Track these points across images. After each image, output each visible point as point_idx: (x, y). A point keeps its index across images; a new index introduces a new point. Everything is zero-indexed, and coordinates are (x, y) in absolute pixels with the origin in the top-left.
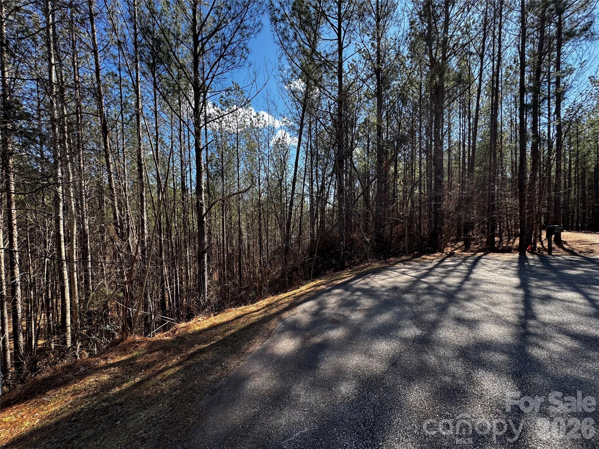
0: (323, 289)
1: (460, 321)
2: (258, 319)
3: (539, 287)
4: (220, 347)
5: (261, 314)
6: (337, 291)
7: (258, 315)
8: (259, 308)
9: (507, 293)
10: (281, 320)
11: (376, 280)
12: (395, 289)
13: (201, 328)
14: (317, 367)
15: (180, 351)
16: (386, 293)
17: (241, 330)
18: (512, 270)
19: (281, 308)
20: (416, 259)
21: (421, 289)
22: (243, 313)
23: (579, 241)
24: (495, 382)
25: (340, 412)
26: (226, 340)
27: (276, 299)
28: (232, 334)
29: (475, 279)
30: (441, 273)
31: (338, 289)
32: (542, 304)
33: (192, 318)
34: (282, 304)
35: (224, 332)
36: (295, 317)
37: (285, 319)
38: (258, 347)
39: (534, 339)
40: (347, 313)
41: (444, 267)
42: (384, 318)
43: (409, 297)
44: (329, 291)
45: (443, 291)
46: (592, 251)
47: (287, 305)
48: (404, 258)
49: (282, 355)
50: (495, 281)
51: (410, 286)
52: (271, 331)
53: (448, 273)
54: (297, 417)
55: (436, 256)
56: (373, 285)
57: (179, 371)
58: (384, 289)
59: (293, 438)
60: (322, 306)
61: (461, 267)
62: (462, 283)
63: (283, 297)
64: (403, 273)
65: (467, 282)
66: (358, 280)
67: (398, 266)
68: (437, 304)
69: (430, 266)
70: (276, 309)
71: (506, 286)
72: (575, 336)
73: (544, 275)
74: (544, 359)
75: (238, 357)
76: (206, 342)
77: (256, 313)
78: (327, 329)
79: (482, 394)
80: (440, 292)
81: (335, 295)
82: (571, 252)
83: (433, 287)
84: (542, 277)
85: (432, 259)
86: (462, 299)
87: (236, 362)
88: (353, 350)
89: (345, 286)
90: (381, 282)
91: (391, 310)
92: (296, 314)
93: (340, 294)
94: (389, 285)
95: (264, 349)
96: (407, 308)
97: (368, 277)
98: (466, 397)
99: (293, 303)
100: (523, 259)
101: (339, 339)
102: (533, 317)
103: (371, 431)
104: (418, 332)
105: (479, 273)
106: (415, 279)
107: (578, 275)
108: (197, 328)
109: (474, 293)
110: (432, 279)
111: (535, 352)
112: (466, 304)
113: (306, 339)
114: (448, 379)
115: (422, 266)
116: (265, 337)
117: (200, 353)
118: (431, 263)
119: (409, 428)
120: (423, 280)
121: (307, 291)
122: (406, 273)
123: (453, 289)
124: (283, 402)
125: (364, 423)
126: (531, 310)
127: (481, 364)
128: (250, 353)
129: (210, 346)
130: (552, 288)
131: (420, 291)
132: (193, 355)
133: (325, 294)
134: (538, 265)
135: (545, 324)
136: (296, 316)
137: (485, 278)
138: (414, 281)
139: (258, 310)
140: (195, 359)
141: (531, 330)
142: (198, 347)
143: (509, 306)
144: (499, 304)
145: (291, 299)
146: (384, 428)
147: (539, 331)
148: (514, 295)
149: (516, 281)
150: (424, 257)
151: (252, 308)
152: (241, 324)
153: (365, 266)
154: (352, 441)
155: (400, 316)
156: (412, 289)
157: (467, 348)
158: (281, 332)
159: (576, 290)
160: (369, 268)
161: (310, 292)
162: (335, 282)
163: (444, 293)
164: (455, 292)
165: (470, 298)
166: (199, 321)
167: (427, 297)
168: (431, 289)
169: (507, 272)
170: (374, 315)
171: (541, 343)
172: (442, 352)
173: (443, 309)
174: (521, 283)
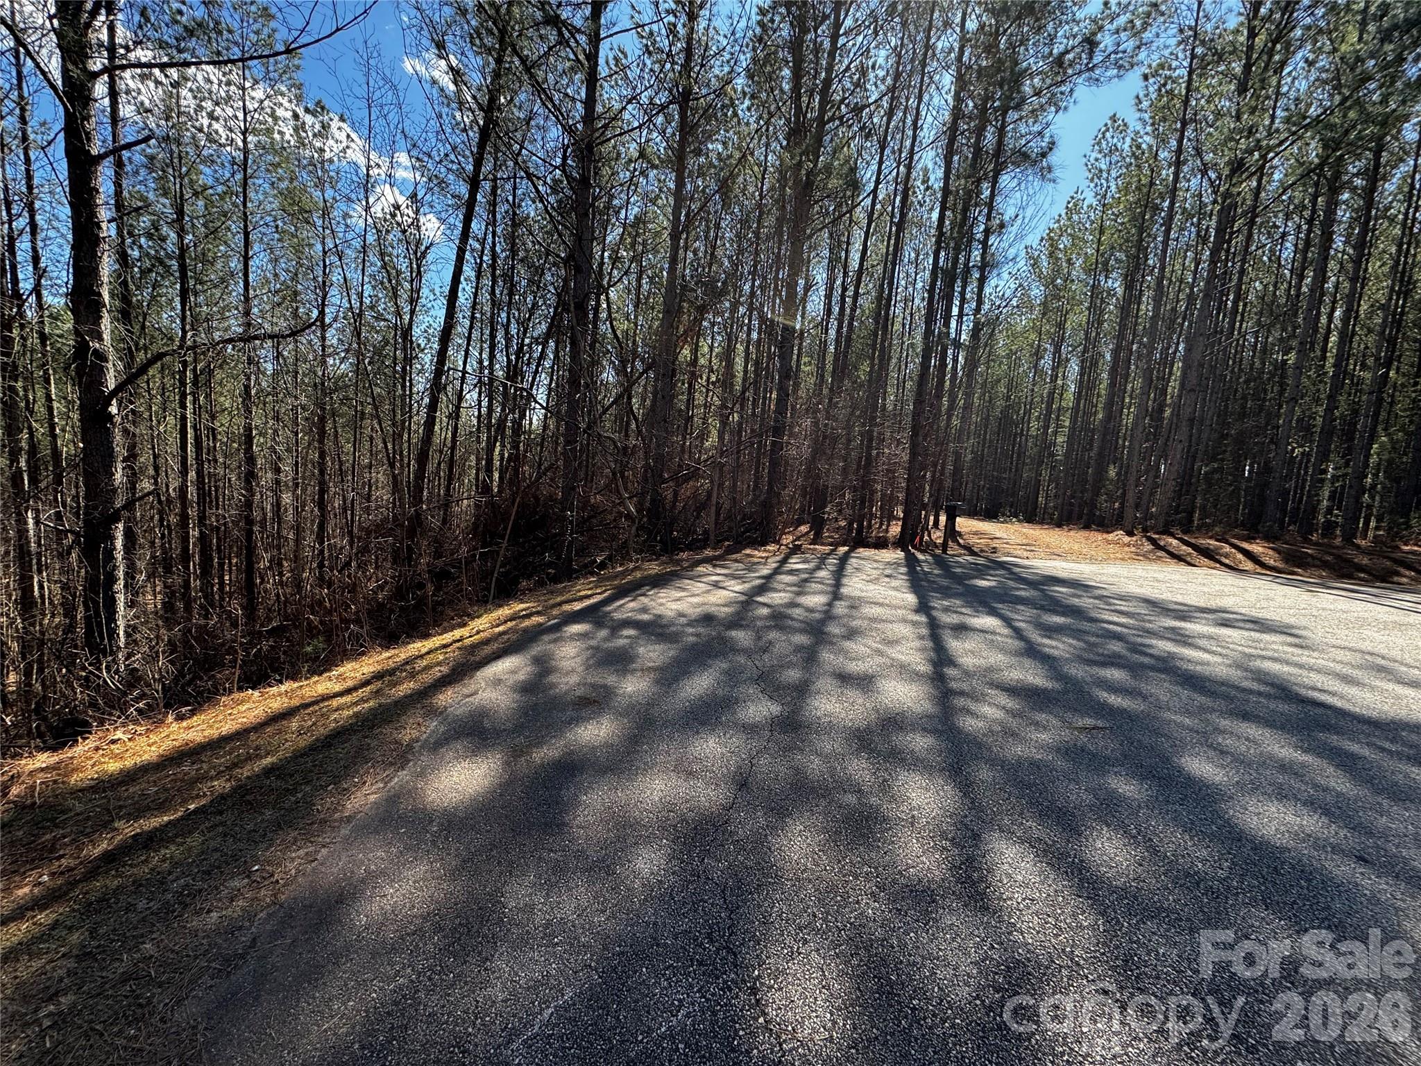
0: (541, 624)
1: (844, 678)
2: (356, 715)
3: (946, 610)
4: (229, 817)
5: (363, 700)
6: (576, 628)
7: (356, 704)
8: (350, 684)
9: (905, 621)
10: (433, 712)
11: (663, 601)
12: (707, 619)
13: (129, 763)
14: (564, 824)
15: (47, 854)
16: (691, 630)
17: (302, 756)
18: (901, 581)
19: (428, 678)
20: (734, 556)
21: (760, 618)
22: (296, 702)
23: (976, 533)
24: (927, 790)
25: (647, 923)
26: (248, 792)
27: (403, 656)
28: (268, 771)
29: (851, 597)
30: (788, 584)
31: (578, 622)
32: (957, 638)
33: (81, 734)
34: (427, 668)
35: (235, 765)
36: (476, 700)
37: (446, 708)
38: (372, 798)
39: (960, 702)
40: (611, 680)
41: (791, 572)
42: (700, 684)
43: (741, 637)
44: (557, 628)
45: (801, 621)
46: (995, 550)
47: (445, 669)
48: (708, 552)
49: (455, 808)
50: (881, 601)
51: (738, 613)
52: (410, 747)
53: (802, 587)
54: (537, 968)
55: (769, 551)
56: (659, 612)
57: (55, 925)
58: (683, 620)
59: (536, 1028)
60: (544, 666)
61: (822, 574)
62: (830, 604)
63: (424, 651)
64: (716, 585)
65: (838, 603)
66: (622, 602)
67: (701, 569)
68: (799, 649)
69: (765, 571)
70: (412, 685)
71: (900, 608)
72: (1013, 690)
73: (948, 588)
74: (984, 735)
75: (308, 838)
76: (161, 806)
77: (342, 700)
78: (570, 724)
79: (913, 816)
80: (797, 625)
81: (573, 638)
82: (970, 550)
83: (780, 613)
84: (946, 593)
85: (765, 558)
86: (837, 636)
87: (301, 852)
88: (648, 767)
89: (592, 614)
90: (674, 606)
91: (710, 667)
92: (476, 693)
93: (584, 636)
94: (695, 612)
95: (393, 800)
96: (742, 659)
97: (644, 595)
98: (890, 829)
99: (463, 665)
100: (911, 562)
101: (607, 745)
102: (952, 662)
103: (729, 950)
104: (776, 709)
105: (854, 585)
106: (743, 598)
107: (990, 587)
108: (113, 766)
109: (855, 623)
110: (777, 598)
111: (969, 724)
112: (848, 644)
113: (516, 753)
114: (851, 799)
115: (749, 570)
116: (391, 764)
117: (146, 847)
118: (765, 564)
119: (804, 920)
120: (759, 599)
121: (497, 630)
122: (721, 585)
123: (817, 616)
124: (485, 936)
125: (709, 936)
126: (946, 650)
127: (898, 758)
128: (349, 819)
129: (182, 818)
130: (963, 610)
131: (759, 623)
132: (109, 858)
133: (546, 638)
134: (936, 572)
135: (967, 674)
136: (478, 697)
137: (863, 594)
138: (742, 602)
139: (348, 691)
140: (129, 871)
141: (954, 685)
142: (128, 829)
143: (913, 644)
144: (897, 642)
145: (453, 653)
146: (755, 935)
147: (965, 686)
148: (914, 623)
149: (911, 599)
150: (748, 551)
151: (322, 685)
152: (295, 736)
153: (627, 570)
154: (691, 986)
155: (732, 677)
156: (743, 619)
157: (868, 730)
158: (437, 745)
159: (993, 612)
160: (638, 574)
161: (504, 633)
162: (567, 607)
163: (803, 625)
164: (823, 622)
165: (852, 634)
166: (114, 742)
167: (773, 635)
168: (779, 618)
169: (895, 583)
170: (676, 679)
171: (973, 706)
172: (827, 746)
173: (810, 657)
174: (920, 603)
